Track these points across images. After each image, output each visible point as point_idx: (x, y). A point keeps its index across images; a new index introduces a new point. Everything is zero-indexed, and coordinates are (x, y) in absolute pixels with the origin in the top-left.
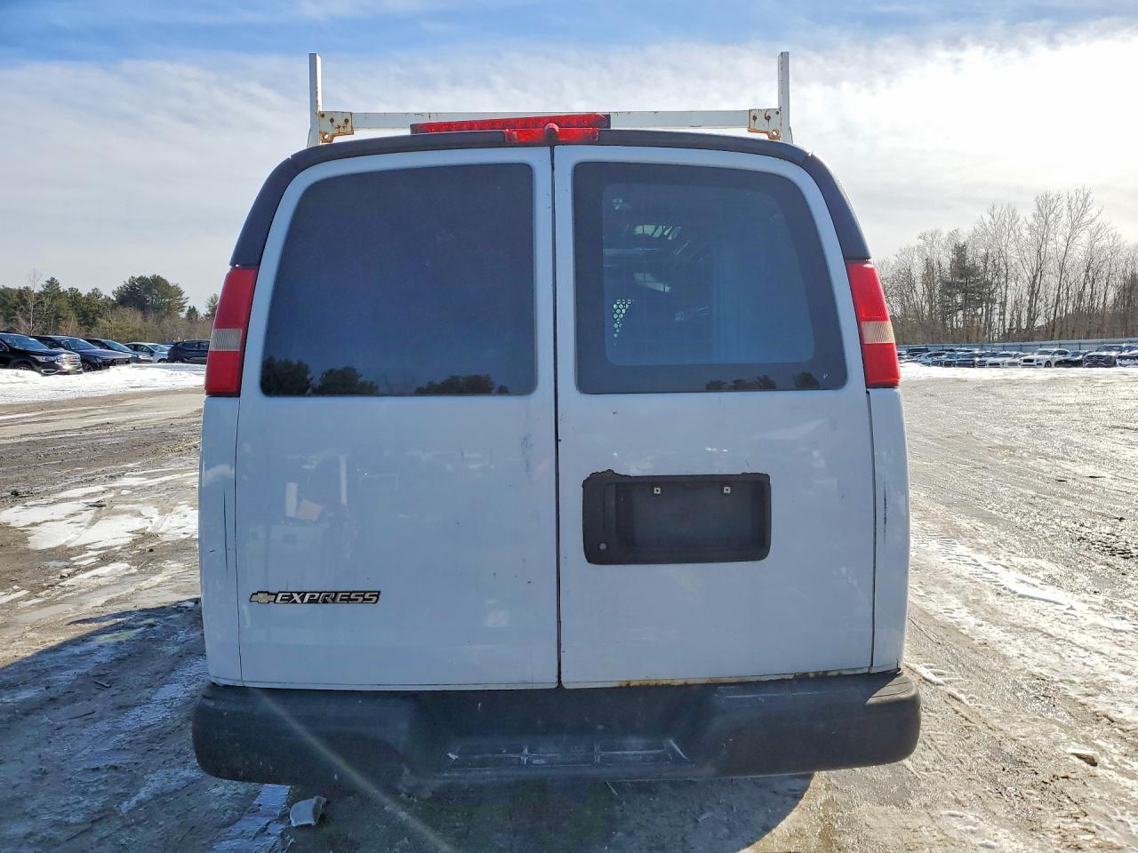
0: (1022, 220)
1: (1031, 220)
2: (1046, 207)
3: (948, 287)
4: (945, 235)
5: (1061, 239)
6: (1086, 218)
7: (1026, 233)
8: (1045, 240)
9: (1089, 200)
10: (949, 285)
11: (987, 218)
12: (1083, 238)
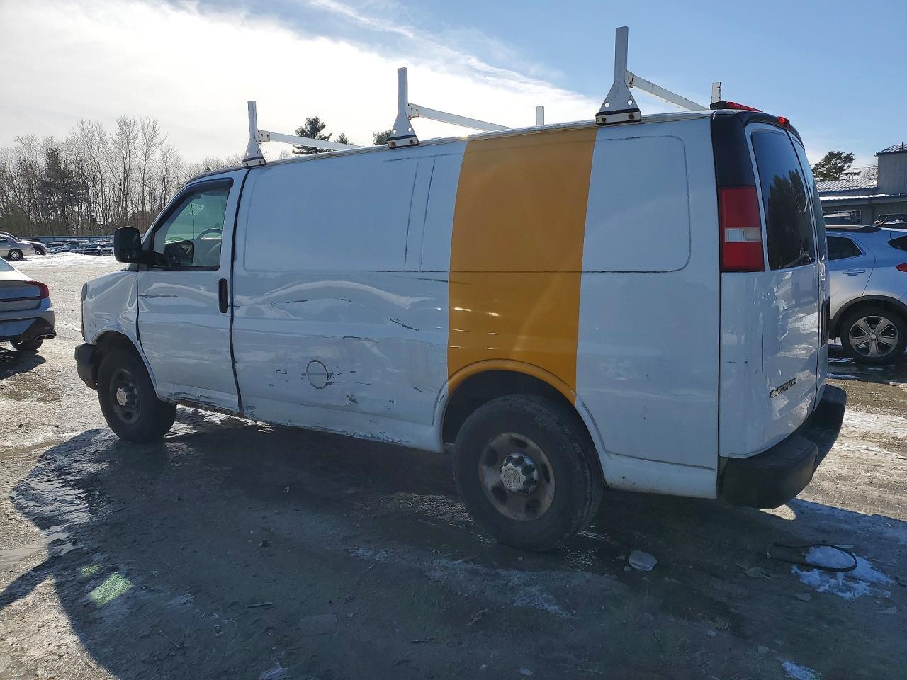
0: (108, 135)
1: (115, 137)
2: (126, 127)
3: (46, 188)
4: (40, 141)
5: (139, 154)
6: (156, 140)
7: (112, 147)
8: (128, 154)
9: (157, 127)
10: (46, 185)
11: (79, 132)
12: (156, 156)
